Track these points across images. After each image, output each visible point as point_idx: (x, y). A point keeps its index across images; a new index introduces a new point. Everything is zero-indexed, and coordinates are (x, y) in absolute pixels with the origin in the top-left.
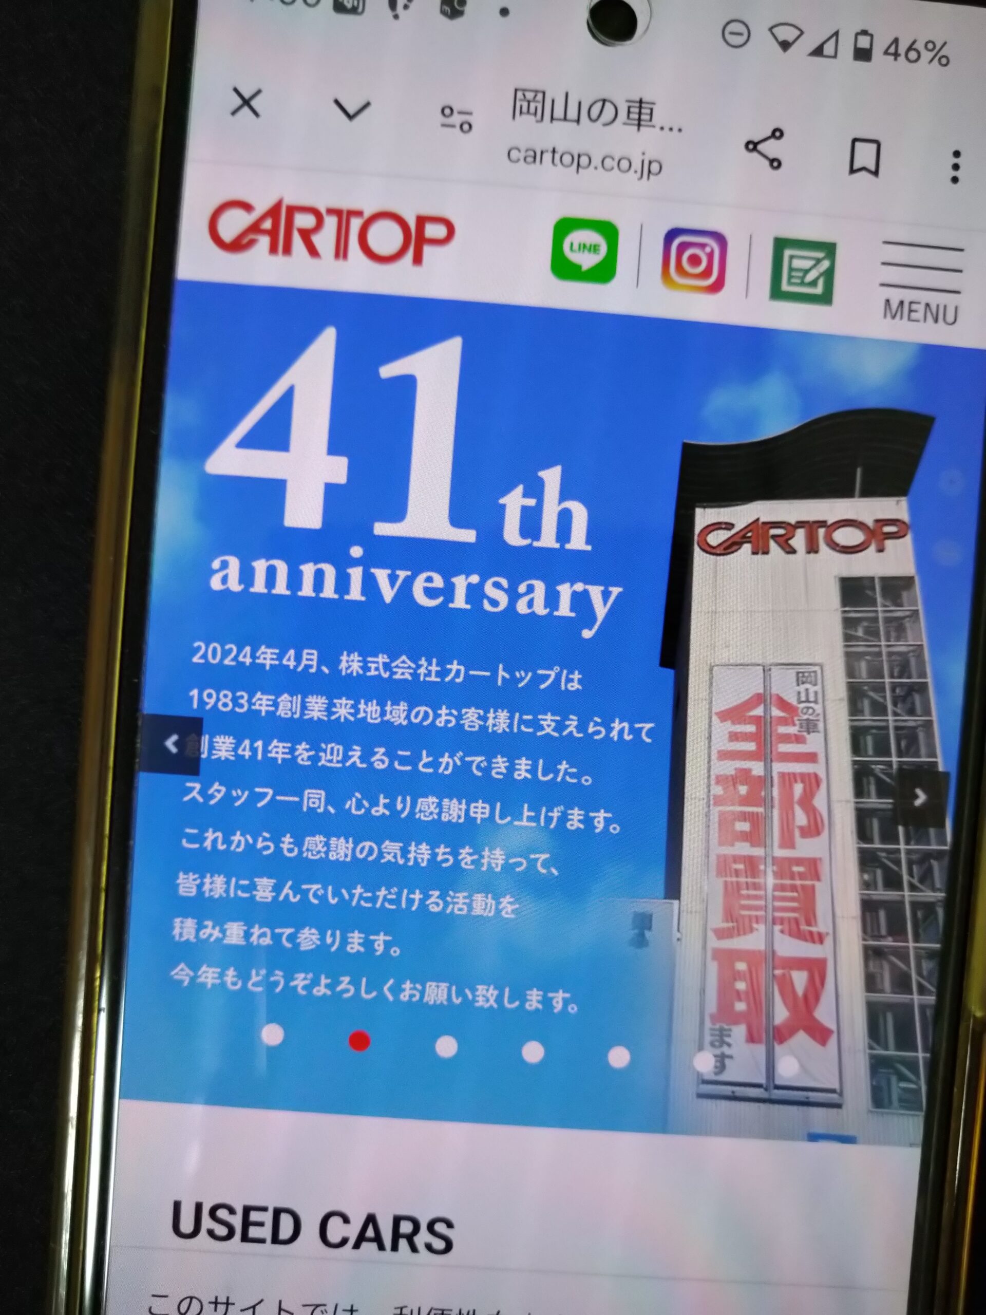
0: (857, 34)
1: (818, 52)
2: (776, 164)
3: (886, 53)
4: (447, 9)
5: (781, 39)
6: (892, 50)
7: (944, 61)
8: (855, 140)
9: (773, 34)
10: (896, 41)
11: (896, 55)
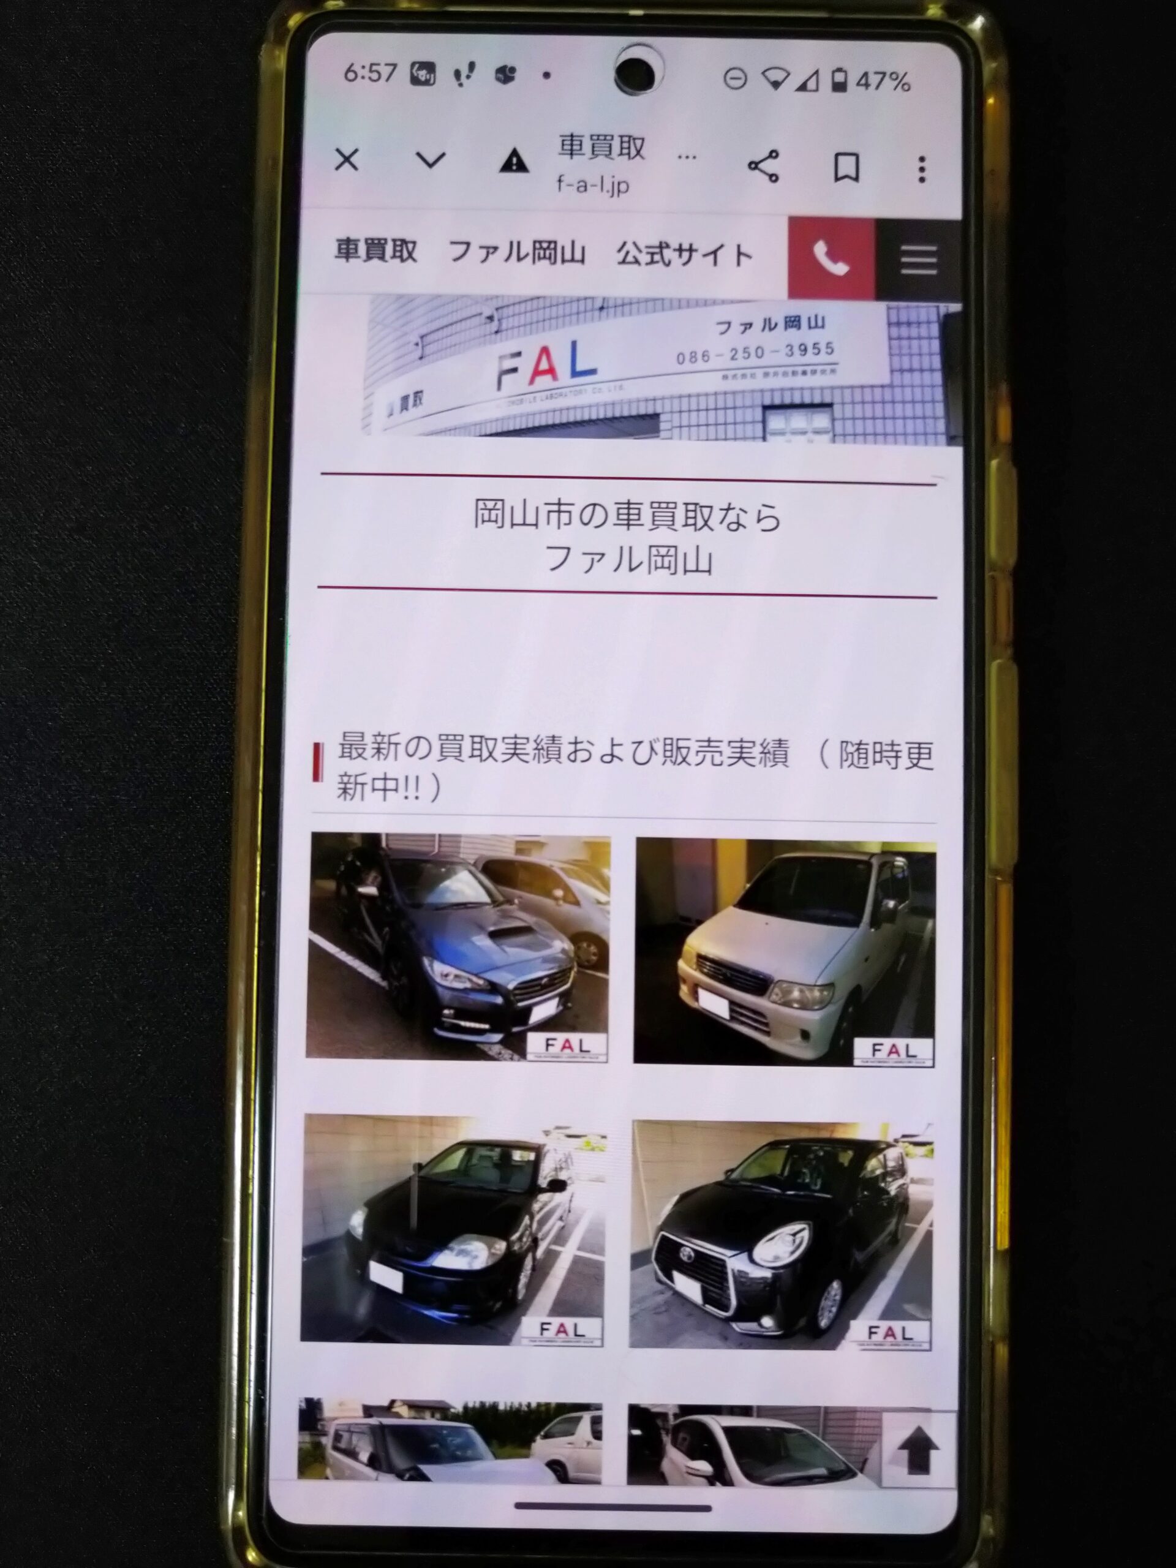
0: (833, 72)
1: (803, 88)
2: (774, 178)
3: (858, 84)
4: (501, 76)
5: (773, 79)
6: (863, 81)
7: (906, 87)
8: (837, 155)
9: (766, 77)
10: (866, 74)
11: (867, 85)
